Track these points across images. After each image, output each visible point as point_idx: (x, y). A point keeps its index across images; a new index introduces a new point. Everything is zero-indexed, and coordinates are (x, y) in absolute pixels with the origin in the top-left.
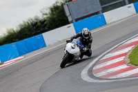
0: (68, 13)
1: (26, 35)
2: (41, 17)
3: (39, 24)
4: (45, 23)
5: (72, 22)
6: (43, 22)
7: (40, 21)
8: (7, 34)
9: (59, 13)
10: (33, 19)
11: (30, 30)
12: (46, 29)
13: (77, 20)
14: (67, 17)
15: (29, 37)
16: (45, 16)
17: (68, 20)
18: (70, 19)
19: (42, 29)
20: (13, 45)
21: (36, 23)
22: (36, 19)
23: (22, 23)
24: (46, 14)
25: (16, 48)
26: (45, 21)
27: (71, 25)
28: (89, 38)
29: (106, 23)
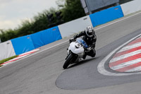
0: (84, 5)
1: (42, 27)
2: (57, 9)
3: (55, 16)
4: (61, 15)
5: (88, 14)
6: (58, 14)
7: (56, 13)
8: (22, 26)
9: (75, 5)
10: (49, 11)
11: (45, 22)
12: (62, 20)
13: (93, 12)
14: (83, 9)
15: (45, 29)
16: (61, 8)
17: (84, 12)
18: (86, 11)
19: (58, 21)
20: (28, 37)
21: (52, 15)
22: (52, 11)
23: (37, 15)
24: (62, 6)
25: (31, 40)
26: (61, 13)
27: (88, 17)
28: (93, 37)
29: (123, 15)
